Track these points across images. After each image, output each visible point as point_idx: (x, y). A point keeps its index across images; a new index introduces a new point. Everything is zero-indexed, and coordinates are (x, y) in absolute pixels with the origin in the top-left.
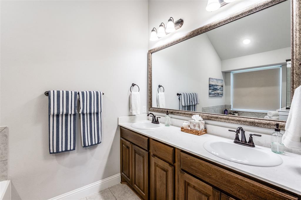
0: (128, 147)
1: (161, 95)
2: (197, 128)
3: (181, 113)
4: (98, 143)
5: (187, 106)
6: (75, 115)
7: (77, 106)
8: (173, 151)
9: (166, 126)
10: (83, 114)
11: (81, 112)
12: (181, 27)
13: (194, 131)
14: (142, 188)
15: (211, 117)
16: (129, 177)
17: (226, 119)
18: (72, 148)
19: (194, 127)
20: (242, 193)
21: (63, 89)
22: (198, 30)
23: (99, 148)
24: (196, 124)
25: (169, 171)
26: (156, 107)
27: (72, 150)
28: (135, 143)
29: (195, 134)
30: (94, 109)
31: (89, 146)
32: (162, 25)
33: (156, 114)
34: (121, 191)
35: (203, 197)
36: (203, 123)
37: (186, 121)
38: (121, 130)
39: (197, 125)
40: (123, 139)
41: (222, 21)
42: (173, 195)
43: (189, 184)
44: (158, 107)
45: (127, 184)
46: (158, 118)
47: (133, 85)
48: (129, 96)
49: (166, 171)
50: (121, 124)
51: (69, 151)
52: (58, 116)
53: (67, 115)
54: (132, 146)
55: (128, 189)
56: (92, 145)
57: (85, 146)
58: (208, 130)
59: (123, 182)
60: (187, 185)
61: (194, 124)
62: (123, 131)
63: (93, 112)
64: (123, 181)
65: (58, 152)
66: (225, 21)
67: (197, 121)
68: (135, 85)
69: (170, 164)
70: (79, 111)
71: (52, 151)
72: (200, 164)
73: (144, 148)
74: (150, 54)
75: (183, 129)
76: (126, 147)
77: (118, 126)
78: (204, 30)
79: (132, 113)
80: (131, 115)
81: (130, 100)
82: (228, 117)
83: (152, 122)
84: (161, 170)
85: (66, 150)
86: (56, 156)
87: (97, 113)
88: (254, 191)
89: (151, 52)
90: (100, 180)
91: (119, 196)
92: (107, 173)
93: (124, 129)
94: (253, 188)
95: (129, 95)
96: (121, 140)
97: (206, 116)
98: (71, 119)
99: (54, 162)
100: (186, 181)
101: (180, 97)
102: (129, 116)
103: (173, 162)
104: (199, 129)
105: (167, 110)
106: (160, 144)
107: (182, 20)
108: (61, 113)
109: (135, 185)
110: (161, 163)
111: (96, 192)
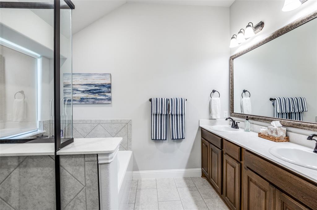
0: (207, 146)
1: (246, 100)
2: (274, 134)
3: (261, 119)
4: (183, 138)
5: (287, 114)
6: (166, 115)
7: (168, 109)
8: (240, 150)
9: (245, 131)
10: (172, 115)
11: (170, 113)
12: (261, 29)
13: (270, 137)
14: (217, 182)
15: (293, 124)
16: (207, 172)
17: (310, 127)
18: (165, 139)
19: (271, 133)
20: (291, 189)
21: (159, 97)
22: (278, 31)
23: (183, 142)
24: (273, 130)
25: (237, 167)
26: (240, 113)
27: (164, 140)
28: (212, 142)
29: (272, 140)
30: (179, 112)
31: (175, 139)
32: (241, 32)
33: (236, 119)
34: (201, 183)
35: (262, 191)
36: (284, 129)
37: (264, 127)
38: (202, 130)
39: (274, 132)
40: (203, 139)
41: (305, 18)
42: (239, 189)
43: (251, 180)
44: (242, 113)
45: (207, 179)
46: (237, 123)
47: (214, 91)
48: (209, 102)
49: (234, 168)
50: (202, 126)
51: (162, 140)
52: (156, 115)
53: (161, 115)
54: (209, 145)
55: (207, 183)
56: (178, 139)
57: (173, 139)
58: (291, 139)
59: (204, 177)
60: (249, 180)
61: (271, 130)
62: (203, 132)
63: (178, 114)
64: (203, 175)
65: (156, 139)
66: (308, 18)
67: (275, 127)
68: (215, 91)
69: (238, 161)
70: (169, 112)
71: (153, 138)
72: (260, 162)
73: (218, 147)
74: (232, 60)
75: (260, 135)
76: (205, 146)
77: (200, 127)
78: (285, 31)
79: (212, 117)
80: (211, 119)
81: (210, 105)
82: (313, 124)
83: (232, 127)
84: (230, 166)
85: (161, 139)
86: (155, 142)
87: (182, 115)
88: (301, 188)
89: (232, 58)
90: (184, 168)
91: (199, 185)
92: (190, 165)
93: (204, 130)
94: (300, 185)
95: (209, 100)
96: (202, 139)
97: (288, 122)
98: (164, 118)
99: (154, 146)
100: (249, 176)
101: (274, 103)
102: (210, 119)
103: (240, 159)
104: (276, 136)
105: (247, 116)
106: (230, 143)
107: (262, 22)
108: (158, 113)
109: (212, 179)
110: (230, 160)
111: (181, 177)
